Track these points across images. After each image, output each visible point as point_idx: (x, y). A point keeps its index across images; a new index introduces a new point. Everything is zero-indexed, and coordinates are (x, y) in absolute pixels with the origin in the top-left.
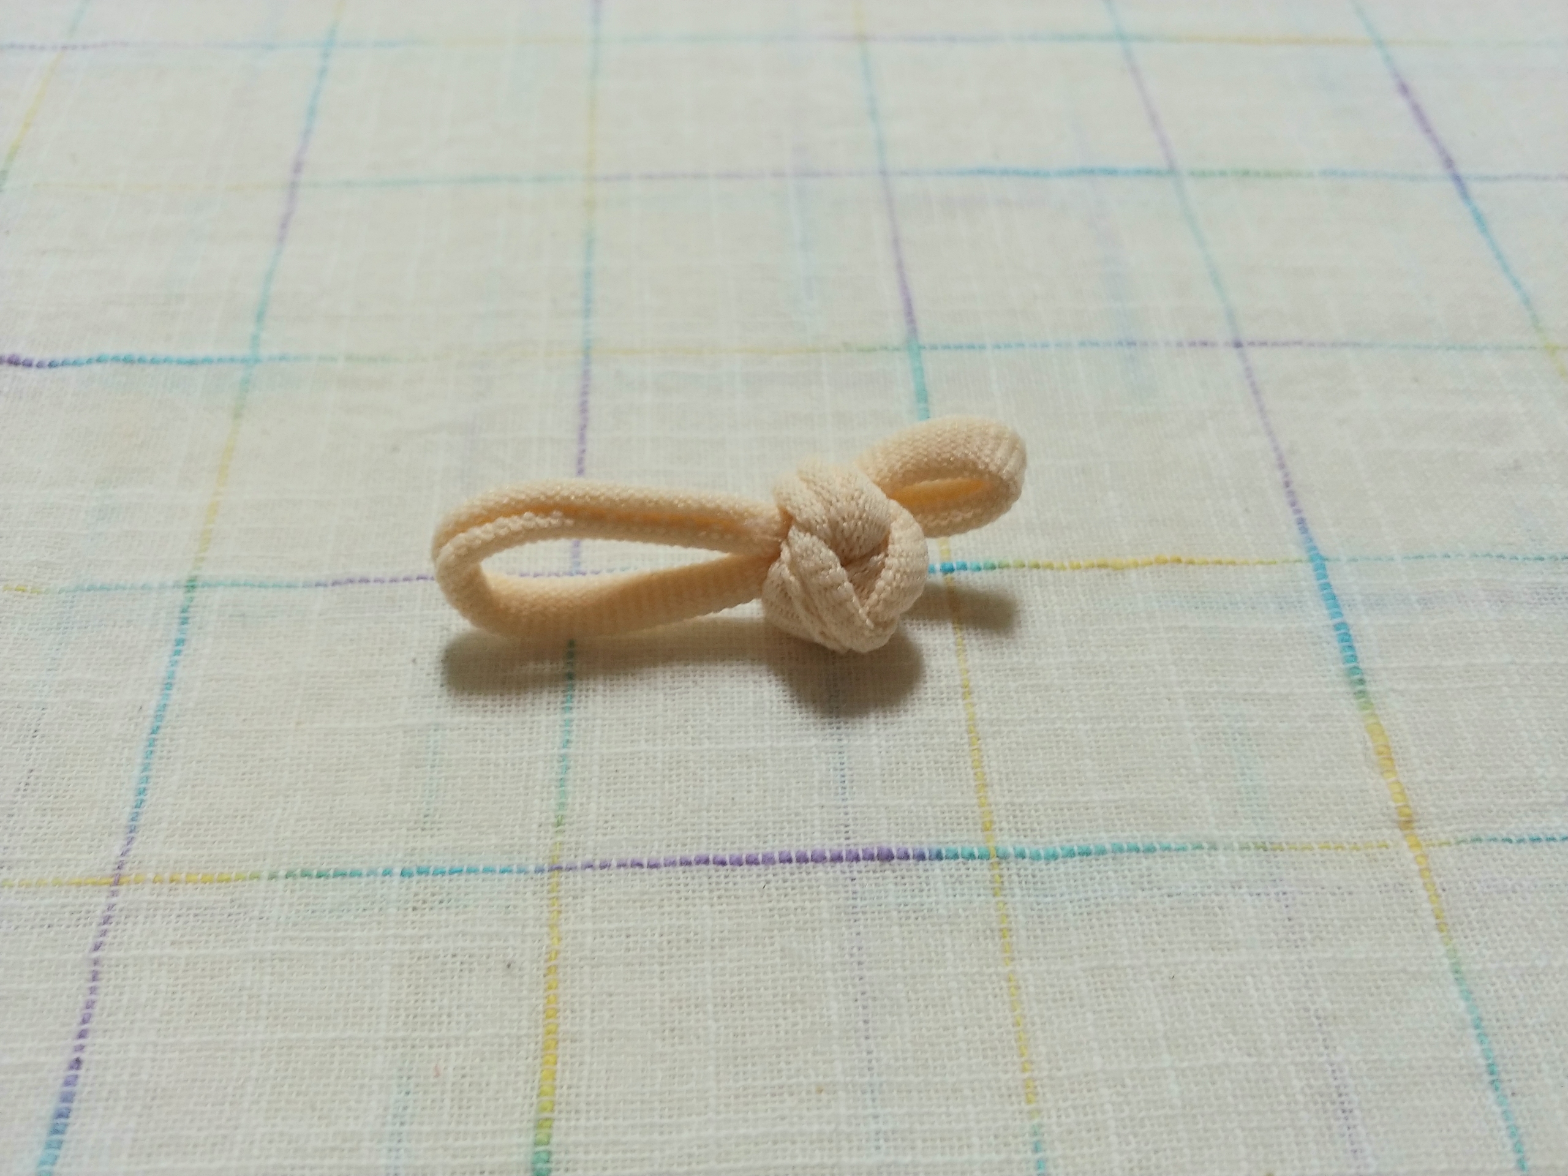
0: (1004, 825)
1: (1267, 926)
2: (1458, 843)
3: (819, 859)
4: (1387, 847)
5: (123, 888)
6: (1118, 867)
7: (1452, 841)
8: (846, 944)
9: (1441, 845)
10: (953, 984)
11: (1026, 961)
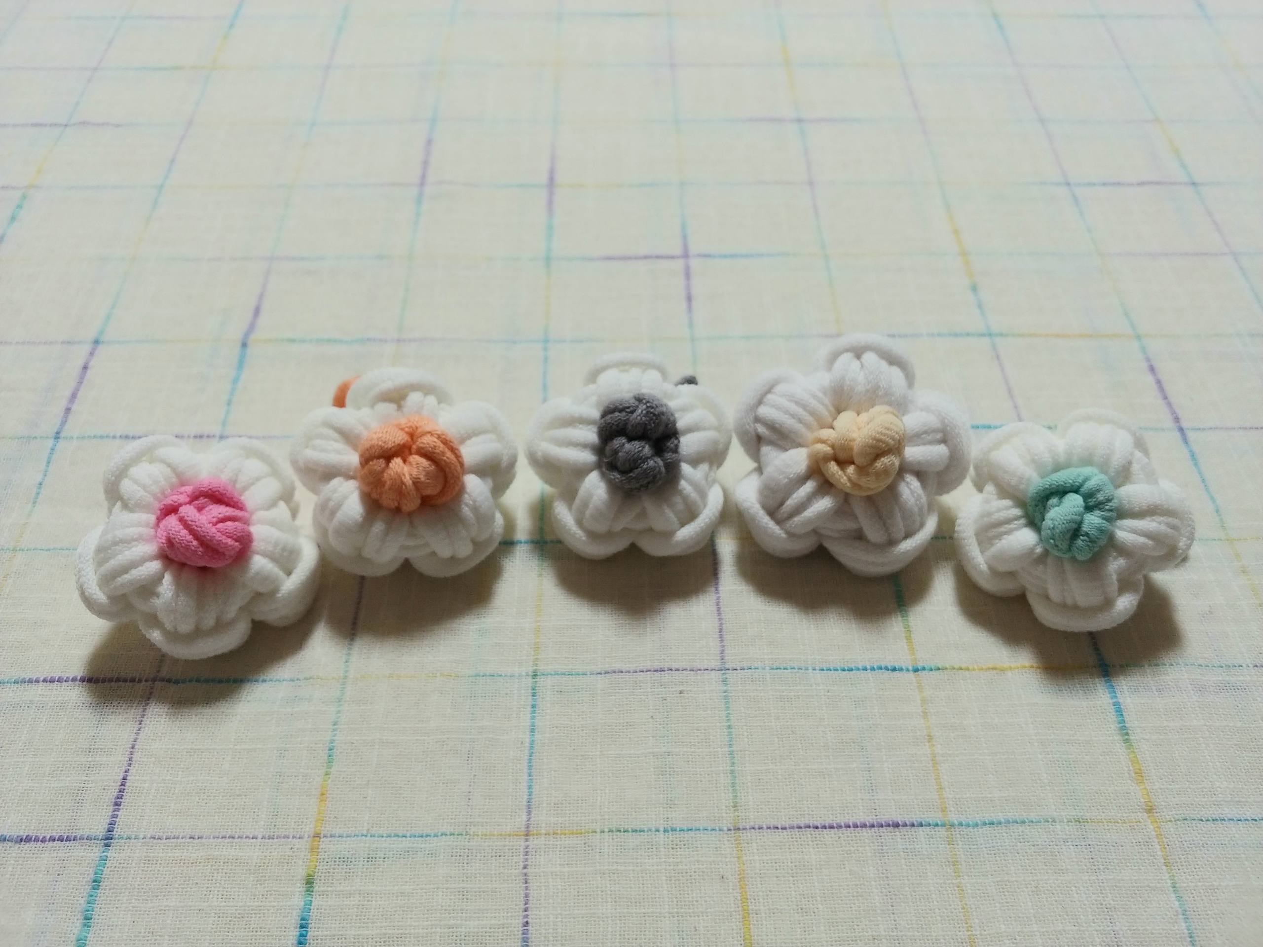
0: (952, 809)
1: (1081, 862)
2: (1175, 821)
3: (864, 826)
4: (1140, 822)
5: (531, 838)
6: (1008, 831)
7: (1173, 820)
8: (880, 868)
9: (1167, 822)
10: (932, 888)
11: (966, 877)
